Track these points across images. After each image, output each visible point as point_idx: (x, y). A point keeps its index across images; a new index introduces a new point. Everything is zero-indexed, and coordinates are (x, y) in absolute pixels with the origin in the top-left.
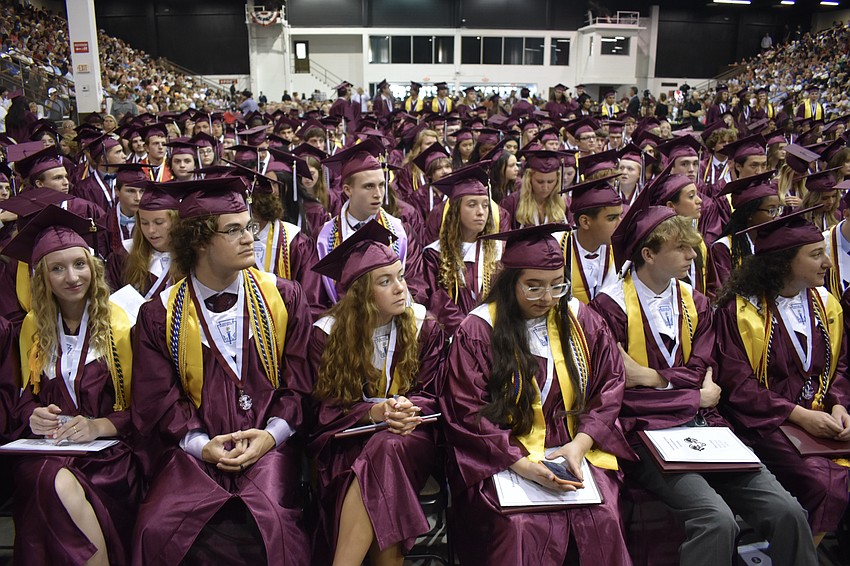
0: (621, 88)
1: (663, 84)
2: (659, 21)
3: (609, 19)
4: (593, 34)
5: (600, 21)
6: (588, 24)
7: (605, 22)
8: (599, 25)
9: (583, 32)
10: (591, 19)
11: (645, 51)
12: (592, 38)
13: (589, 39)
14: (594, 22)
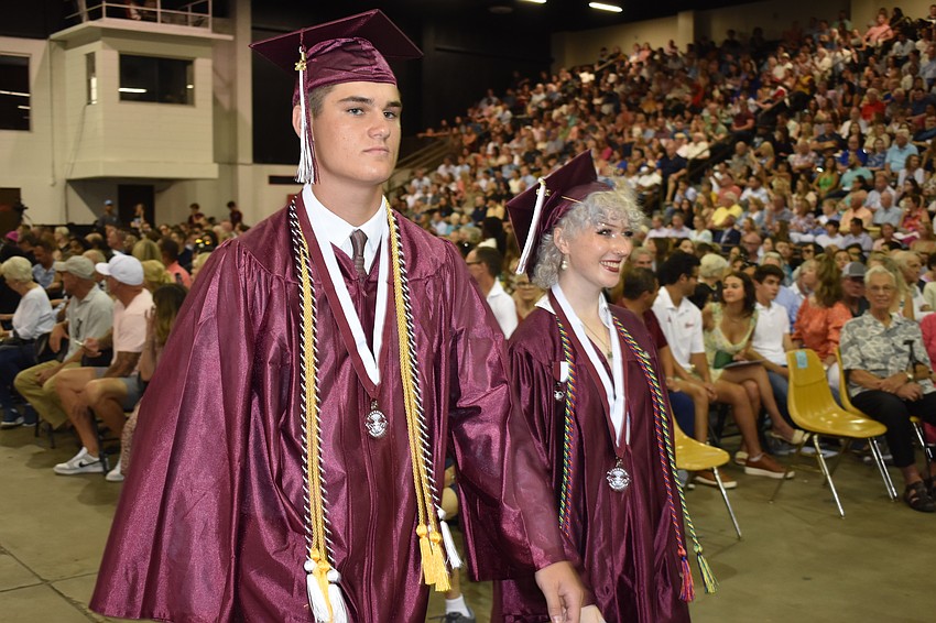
0: (173, 191)
1: (274, 180)
2: (253, 28)
3: (133, 8)
4: (96, 47)
5: (113, 13)
6: (78, 20)
7: (124, 15)
8: (107, 22)
9: (65, 44)
10: (84, 9)
11: (225, 100)
12: (91, 58)
13: (83, 61)
14: (95, 15)
